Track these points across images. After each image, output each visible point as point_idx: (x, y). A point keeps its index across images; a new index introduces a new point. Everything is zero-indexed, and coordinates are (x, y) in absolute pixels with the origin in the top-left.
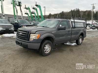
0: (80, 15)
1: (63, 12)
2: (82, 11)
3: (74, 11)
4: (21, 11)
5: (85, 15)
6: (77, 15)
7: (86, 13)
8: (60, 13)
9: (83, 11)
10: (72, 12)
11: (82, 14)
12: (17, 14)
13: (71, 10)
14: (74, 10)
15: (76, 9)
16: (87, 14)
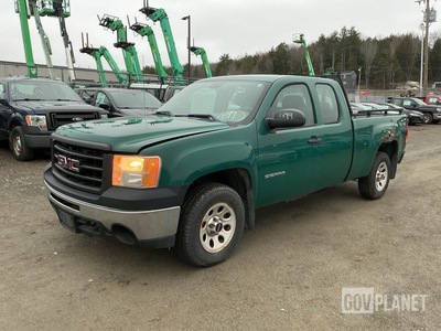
0: (363, 56)
1: (282, 47)
2: (369, 39)
3: (333, 40)
4: (67, 42)
5: (384, 55)
6: (347, 58)
7: (388, 47)
8: (272, 54)
9: (375, 40)
10: (325, 44)
11: (370, 54)
12: (49, 59)
13: (322, 38)
14: (335, 34)
15: (344, 30)
16: (393, 50)
